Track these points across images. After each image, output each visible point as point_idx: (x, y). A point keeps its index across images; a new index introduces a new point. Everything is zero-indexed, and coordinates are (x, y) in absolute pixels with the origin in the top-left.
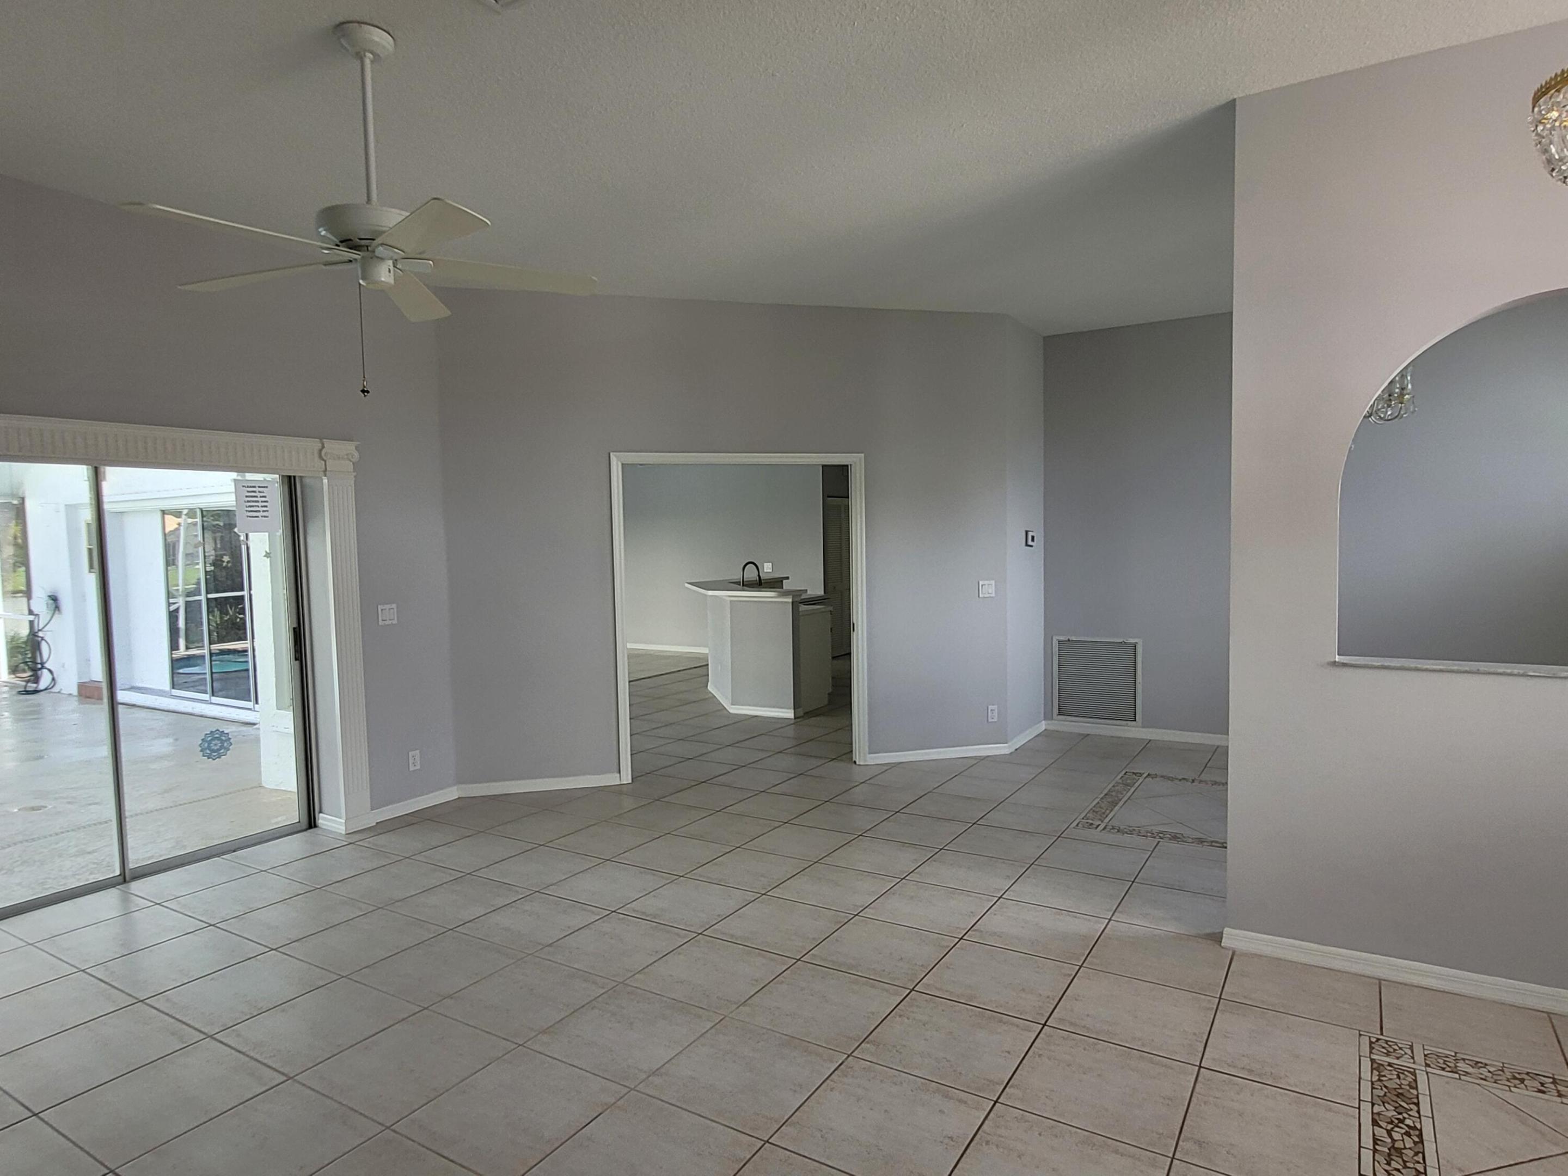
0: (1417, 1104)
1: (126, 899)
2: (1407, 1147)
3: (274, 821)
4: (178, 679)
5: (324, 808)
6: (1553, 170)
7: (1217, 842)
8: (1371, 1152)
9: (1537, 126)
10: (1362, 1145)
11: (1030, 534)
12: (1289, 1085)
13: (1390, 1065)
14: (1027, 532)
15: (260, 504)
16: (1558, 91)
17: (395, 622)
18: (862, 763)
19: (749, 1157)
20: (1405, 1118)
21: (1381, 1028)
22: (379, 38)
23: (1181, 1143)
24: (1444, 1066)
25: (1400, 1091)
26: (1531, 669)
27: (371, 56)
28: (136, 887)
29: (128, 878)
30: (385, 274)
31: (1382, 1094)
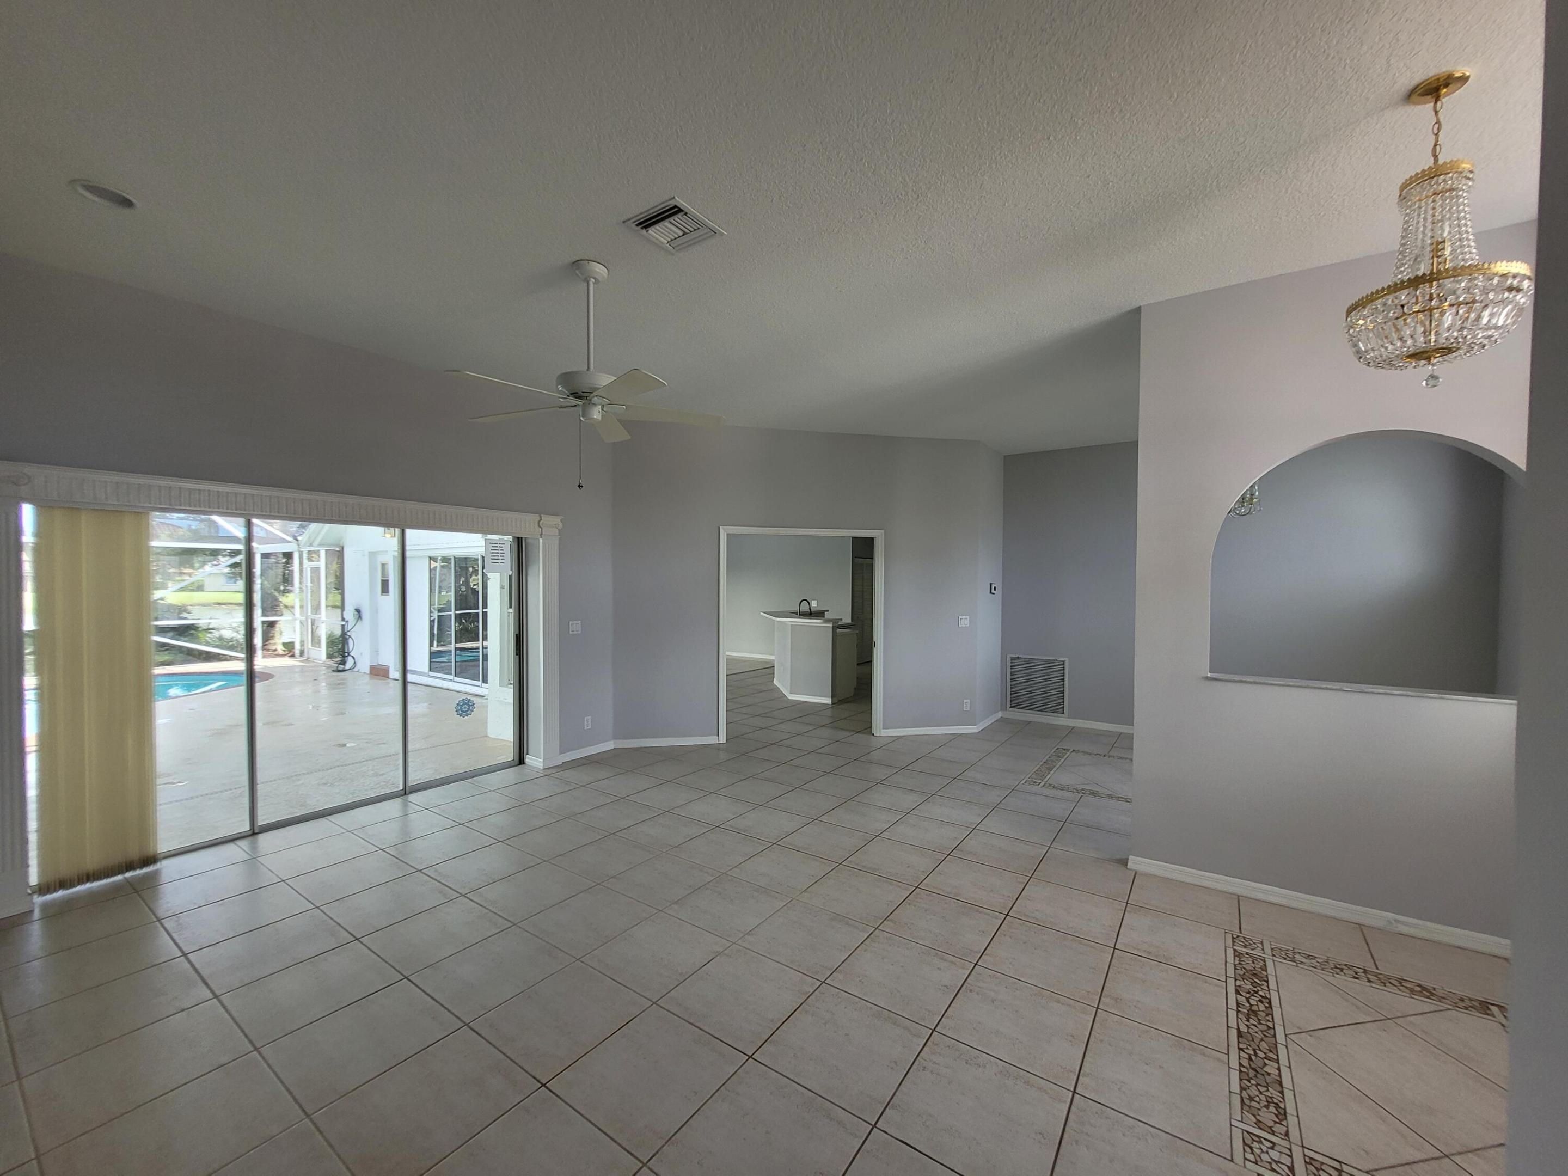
0: (1267, 982)
1: (405, 805)
2: (1261, 1009)
3: (498, 758)
4: (434, 666)
5: (530, 752)
6: (1361, 358)
7: (1122, 798)
8: (1235, 1012)
9: (1349, 330)
10: (1229, 1006)
11: (993, 586)
12: (1176, 963)
13: (1247, 954)
14: (991, 584)
15: (500, 555)
16: (1364, 307)
17: (579, 632)
18: (878, 735)
19: (812, 991)
20: (1258, 990)
21: (1240, 928)
22: (600, 270)
23: (1102, 999)
24: (1285, 957)
25: (1255, 972)
26: (1346, 686)
27: (594, 280)
28: (412, 797)
29: (407, 792)
30: (596, 413)
31: (1242, 973)
